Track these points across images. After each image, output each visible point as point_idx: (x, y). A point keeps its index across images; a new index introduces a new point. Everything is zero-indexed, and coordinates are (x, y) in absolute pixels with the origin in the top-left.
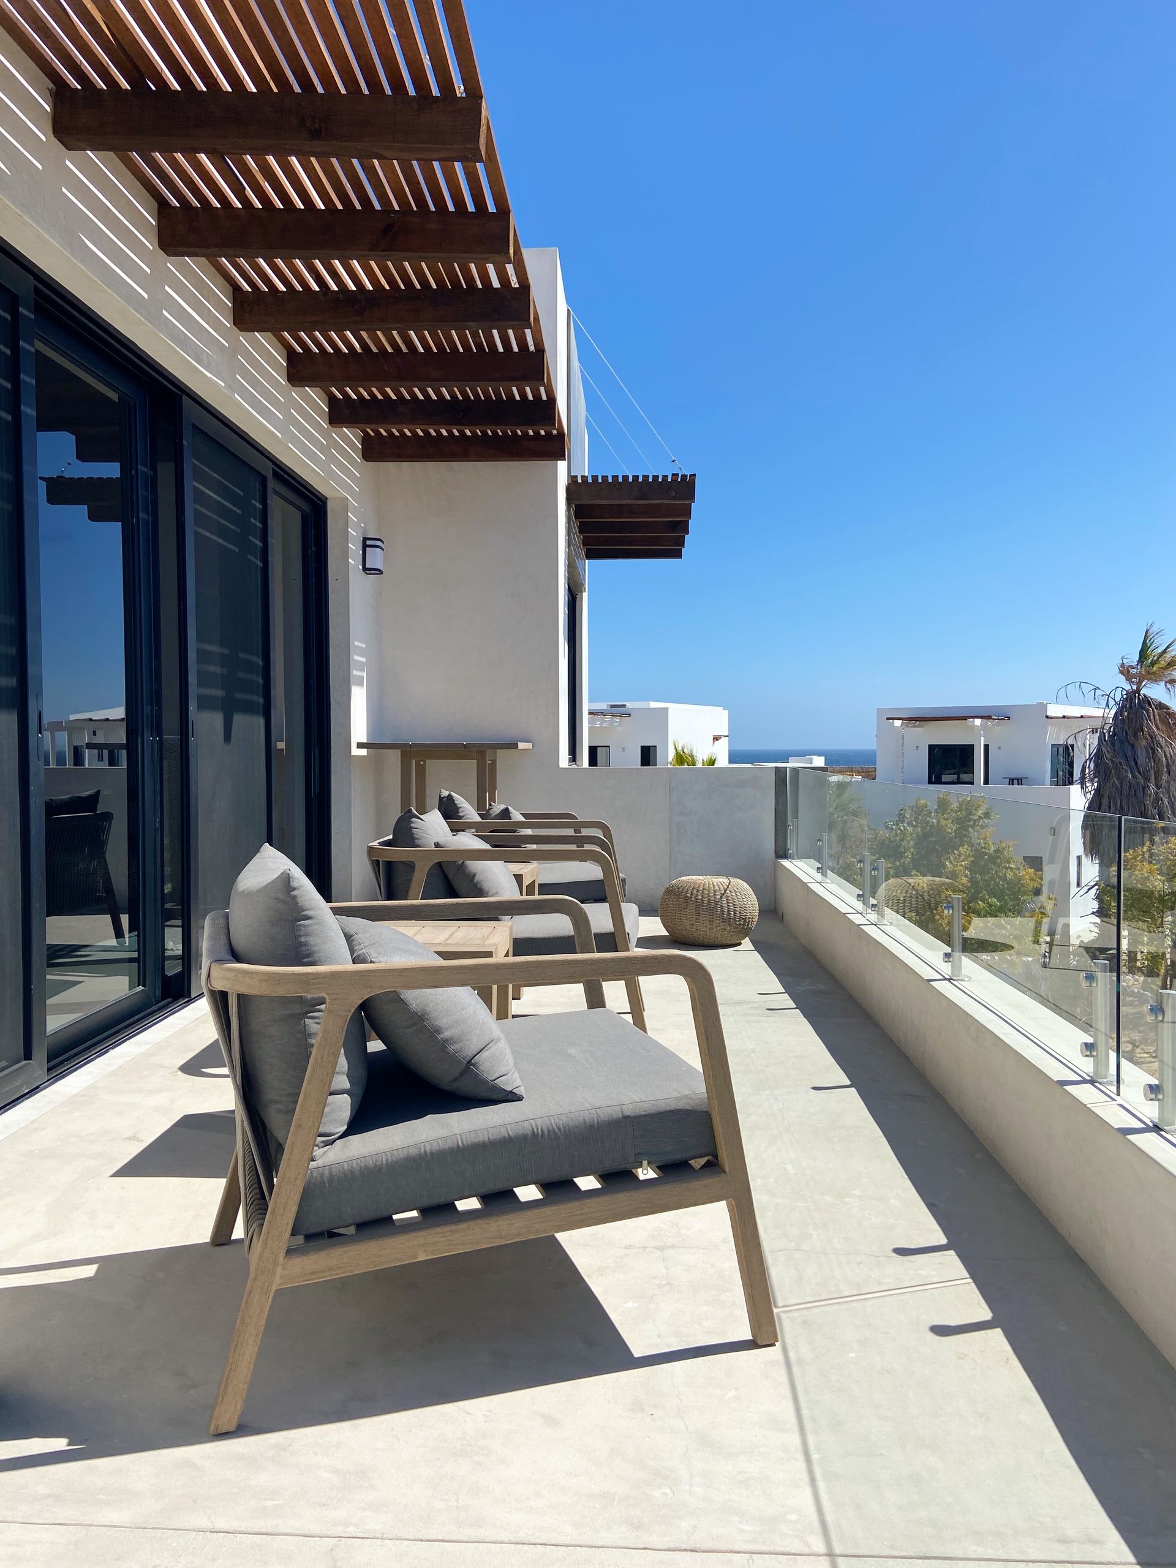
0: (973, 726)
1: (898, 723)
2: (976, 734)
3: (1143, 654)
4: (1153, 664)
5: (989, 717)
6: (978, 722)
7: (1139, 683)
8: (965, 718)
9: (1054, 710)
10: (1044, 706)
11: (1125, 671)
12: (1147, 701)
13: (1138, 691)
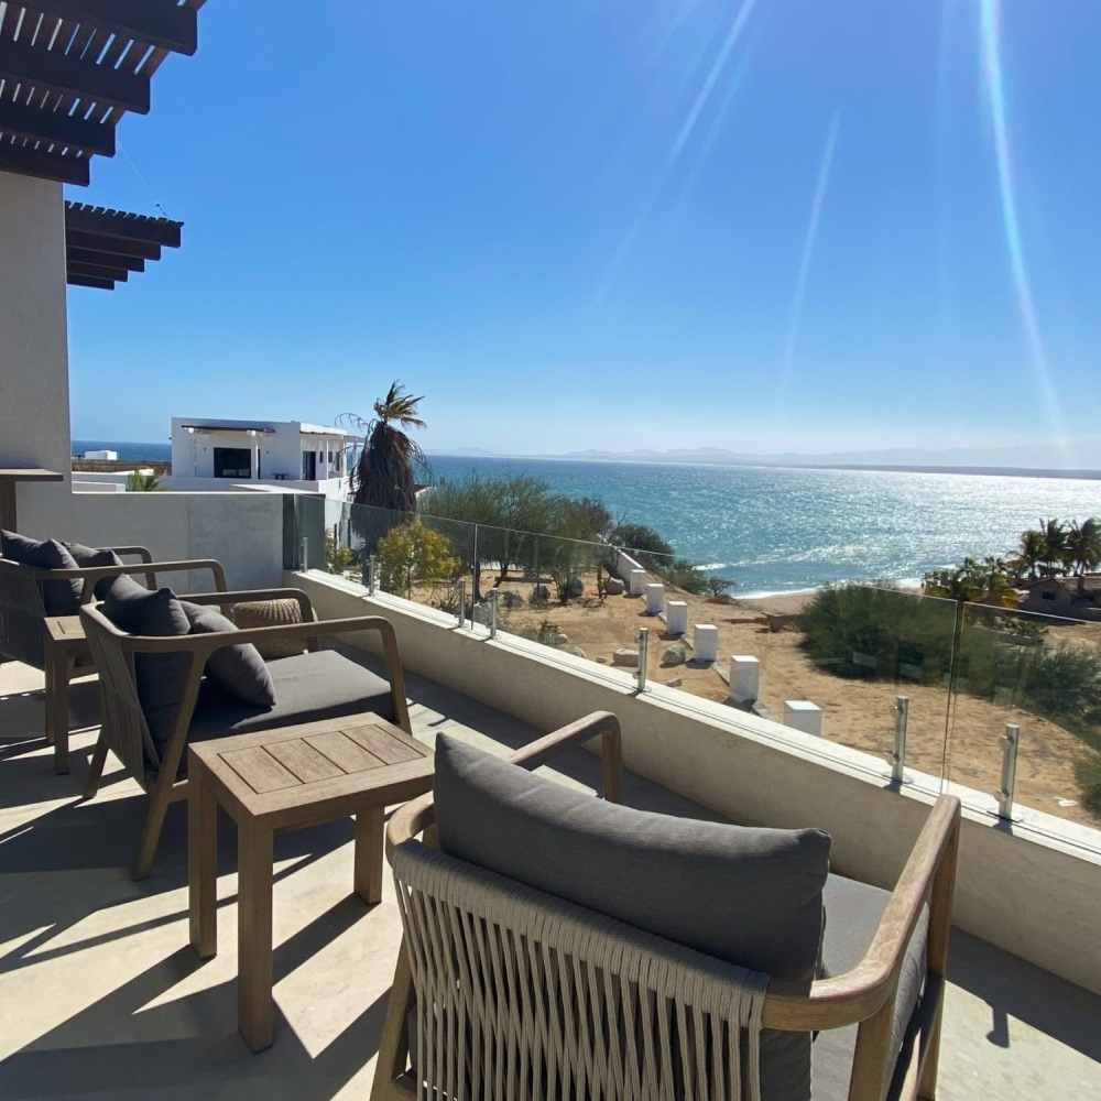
0: (250, 436)
1: (191, 430)
2: (253, 441)
3: (391, 397)
4: (396, 405)
5: (262, 430)
6: (254, 433)
7: (385, 418)
8: (245, 430)
9: (305, 428)
10: (299, 424)
11: (378, 408)
12: (391, 430)
13: (385, 423)
